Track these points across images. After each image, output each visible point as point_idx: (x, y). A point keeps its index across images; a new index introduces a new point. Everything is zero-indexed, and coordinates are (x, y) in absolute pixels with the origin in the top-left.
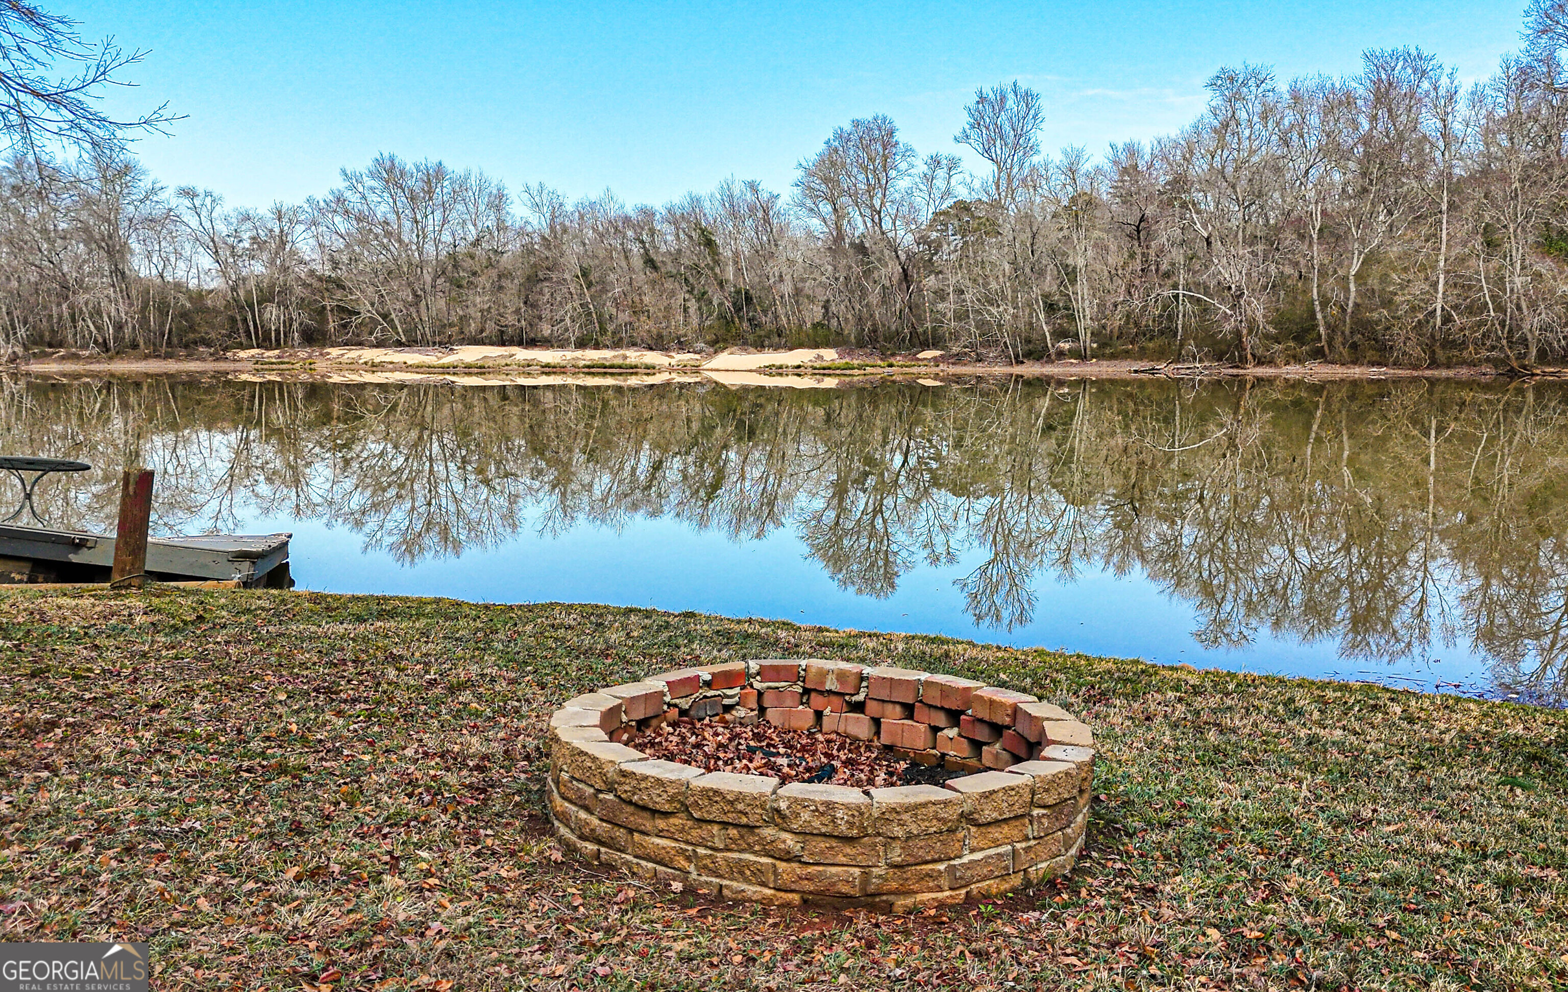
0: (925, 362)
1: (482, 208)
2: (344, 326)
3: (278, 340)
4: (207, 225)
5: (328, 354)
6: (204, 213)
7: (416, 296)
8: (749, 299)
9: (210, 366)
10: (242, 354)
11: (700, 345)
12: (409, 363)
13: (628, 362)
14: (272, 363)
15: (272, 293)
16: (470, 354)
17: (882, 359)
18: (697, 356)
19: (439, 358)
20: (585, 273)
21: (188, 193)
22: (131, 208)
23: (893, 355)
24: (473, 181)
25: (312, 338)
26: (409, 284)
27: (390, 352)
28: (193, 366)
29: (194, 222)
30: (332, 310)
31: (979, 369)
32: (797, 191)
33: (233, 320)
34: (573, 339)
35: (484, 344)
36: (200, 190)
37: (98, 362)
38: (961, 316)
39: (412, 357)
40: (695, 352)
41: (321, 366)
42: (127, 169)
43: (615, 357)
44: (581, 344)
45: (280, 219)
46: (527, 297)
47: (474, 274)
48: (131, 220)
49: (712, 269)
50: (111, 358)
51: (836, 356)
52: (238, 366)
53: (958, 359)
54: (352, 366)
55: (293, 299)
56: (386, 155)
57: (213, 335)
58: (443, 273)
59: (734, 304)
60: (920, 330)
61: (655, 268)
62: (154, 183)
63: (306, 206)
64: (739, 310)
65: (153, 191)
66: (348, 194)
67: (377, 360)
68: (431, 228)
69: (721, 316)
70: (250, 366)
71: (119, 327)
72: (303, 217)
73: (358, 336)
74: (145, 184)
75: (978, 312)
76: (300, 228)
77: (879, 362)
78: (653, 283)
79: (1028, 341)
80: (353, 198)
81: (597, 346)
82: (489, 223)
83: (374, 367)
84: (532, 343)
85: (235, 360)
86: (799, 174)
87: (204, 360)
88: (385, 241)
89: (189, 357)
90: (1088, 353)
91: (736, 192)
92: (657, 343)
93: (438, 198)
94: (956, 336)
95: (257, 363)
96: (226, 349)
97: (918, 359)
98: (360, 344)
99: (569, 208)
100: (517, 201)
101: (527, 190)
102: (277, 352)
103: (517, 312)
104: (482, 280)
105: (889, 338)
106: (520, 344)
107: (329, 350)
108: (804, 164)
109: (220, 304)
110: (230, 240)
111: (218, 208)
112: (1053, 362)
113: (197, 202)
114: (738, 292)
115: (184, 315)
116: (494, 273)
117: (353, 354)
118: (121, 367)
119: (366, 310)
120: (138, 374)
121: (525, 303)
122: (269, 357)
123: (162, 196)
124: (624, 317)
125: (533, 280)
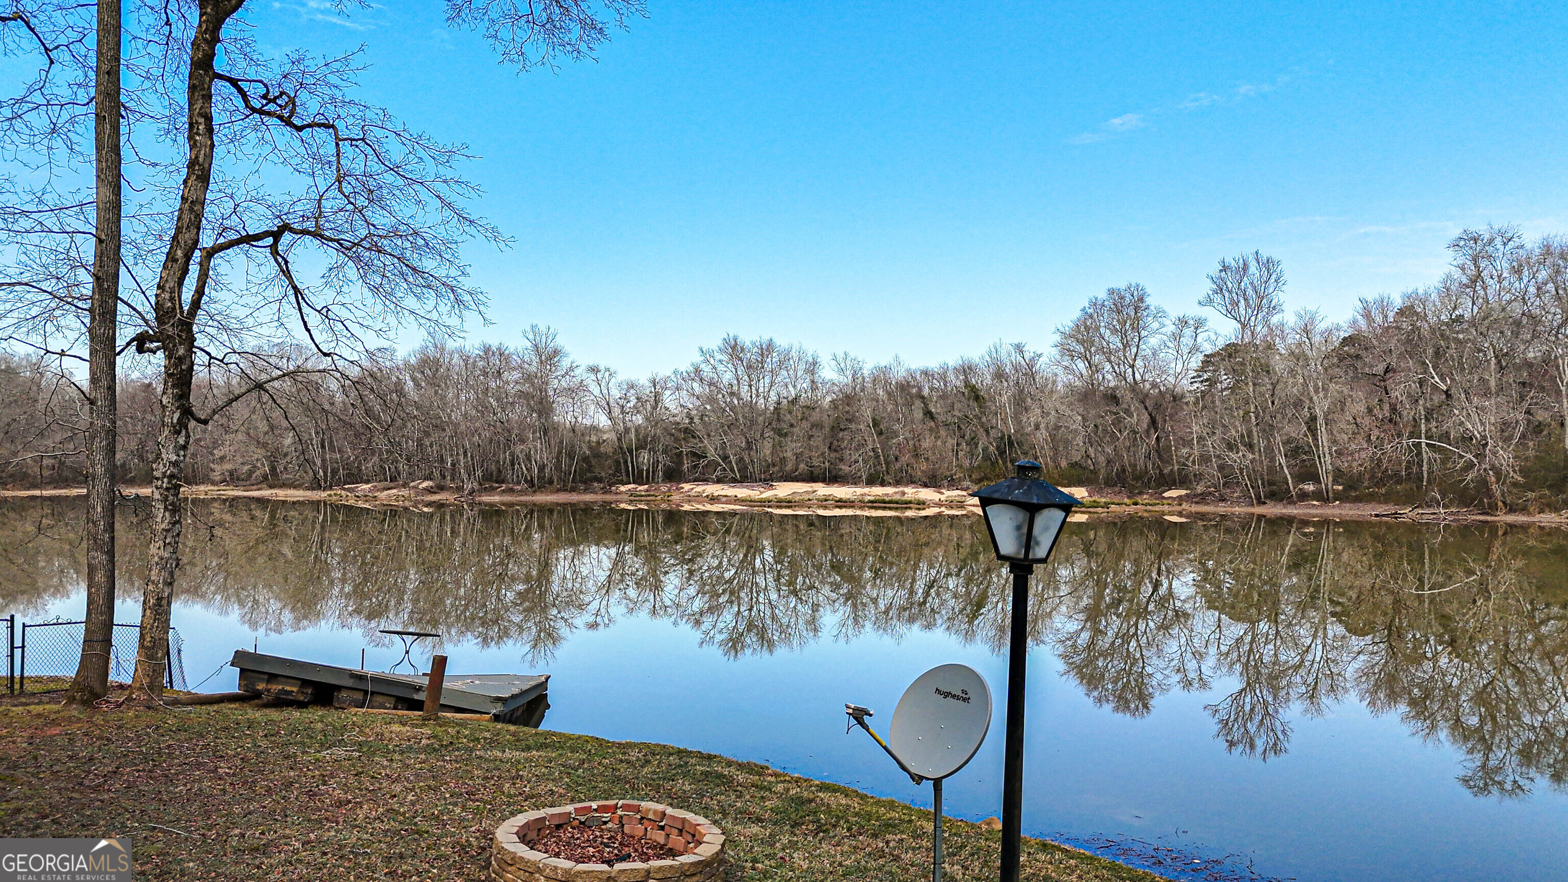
0: (1170, 501)
1: (799, 374)
2: (696, 466)
3: (648, 477)
4: (605, 392)
5: (682, 488)
6: (603, 384)
7: (748, 442)
8: (1011, 444)
9: (599, 497)
10: (623, 488)
11: (966, 483)
12: (739, 496)
13: (906, 498)
14: (642, 496)
15: (646, 442)
16: (784, 490)
17: (1129, 497)
18: (964, 493)
19: (761, 493)
20: (876, 424)
21: (594, 370)
22: (556, 381)
23: (1141, 493)
24: (794, 353)
25: (672, 476)
26: (744, 434)
27: (726, 487)
28: (588, 497)
29: (596, 391)
30: (687, 455)
31: (1222, 508)
32: (1055, 352)
33: (618, 462)
34: (864, 477)
35: (798, 481)
36: (602, 368)
37: (526, 495)
38: (1205, 459)
39: (742, 492)
40: (962, 489)
41: (676, 497)
42: (556, 352)
43: (896, 493)
44: (871, 482)
45: (655, 386)
46: (831, 444)
47: (792, 426)
48: (555, 390)
49: (980, 419)
50: (535, 492)
51: (1086, 494)
52: (619, 497)
53: (1202, 498)
54: (698, 498)
55: (660, 446)
56: (731, 336)
57: (603, 474)
58: (770, 424)
59: (998, 448)
60: (1166, 471)
61: (932, 418)
62: (572, 363)
63: (673, 377)
64: (1002, 453)
65: (571, 369)
66: (703, 366)
67: (716, 494)
68: (761, 390)
69: (986, 457)
70: (626, 497)
71: (542, 468)
72: (670, 385)
73: (704, 474)
74: (565, 363)
75: (1219, 457)
76: (668, 393)
77: (1126, 500)
78: (931, 430)
79: (1271, 483)
80: (706, 369)
81: (883, 484)
82: (805, 385)
83: (713, 499)
84: (833, 478)
85: (617, 493)
86: (1057, 338)
87: (596, 493)
88: (728, 400)
89: (586, 491)
90: (1331, 495)
91: (1004, 355)
92: (932, 481)
93: (768, 366)
94: (1199, 477)
95: (631, 495)
96: (610, 486)
97: (1164, 498)
98: (706, 481)
99: (866, 372)
100: (827, 366)
101: (835, 359)
102: (646, 486)
103: (823, 454)
104: (796, 430)
105: (1136, 478)
106: (823, 481)
107: (682, 485)
108: (1062, 330)
109: (610, 450)
110: (621, 402)
111: (613, 380)
112: (1295, 503)
113: (599, 376)
114: (1002, 438)
115: (585, 459)
116: (806, 425)
117: (699, 488)
118: (542, 498)
119: (712, 454)
120: (552, 503)
121: (830, 447)
122: (640, 491)
123: (577, 372)
124: (906, 458)
125: (836, 428)
